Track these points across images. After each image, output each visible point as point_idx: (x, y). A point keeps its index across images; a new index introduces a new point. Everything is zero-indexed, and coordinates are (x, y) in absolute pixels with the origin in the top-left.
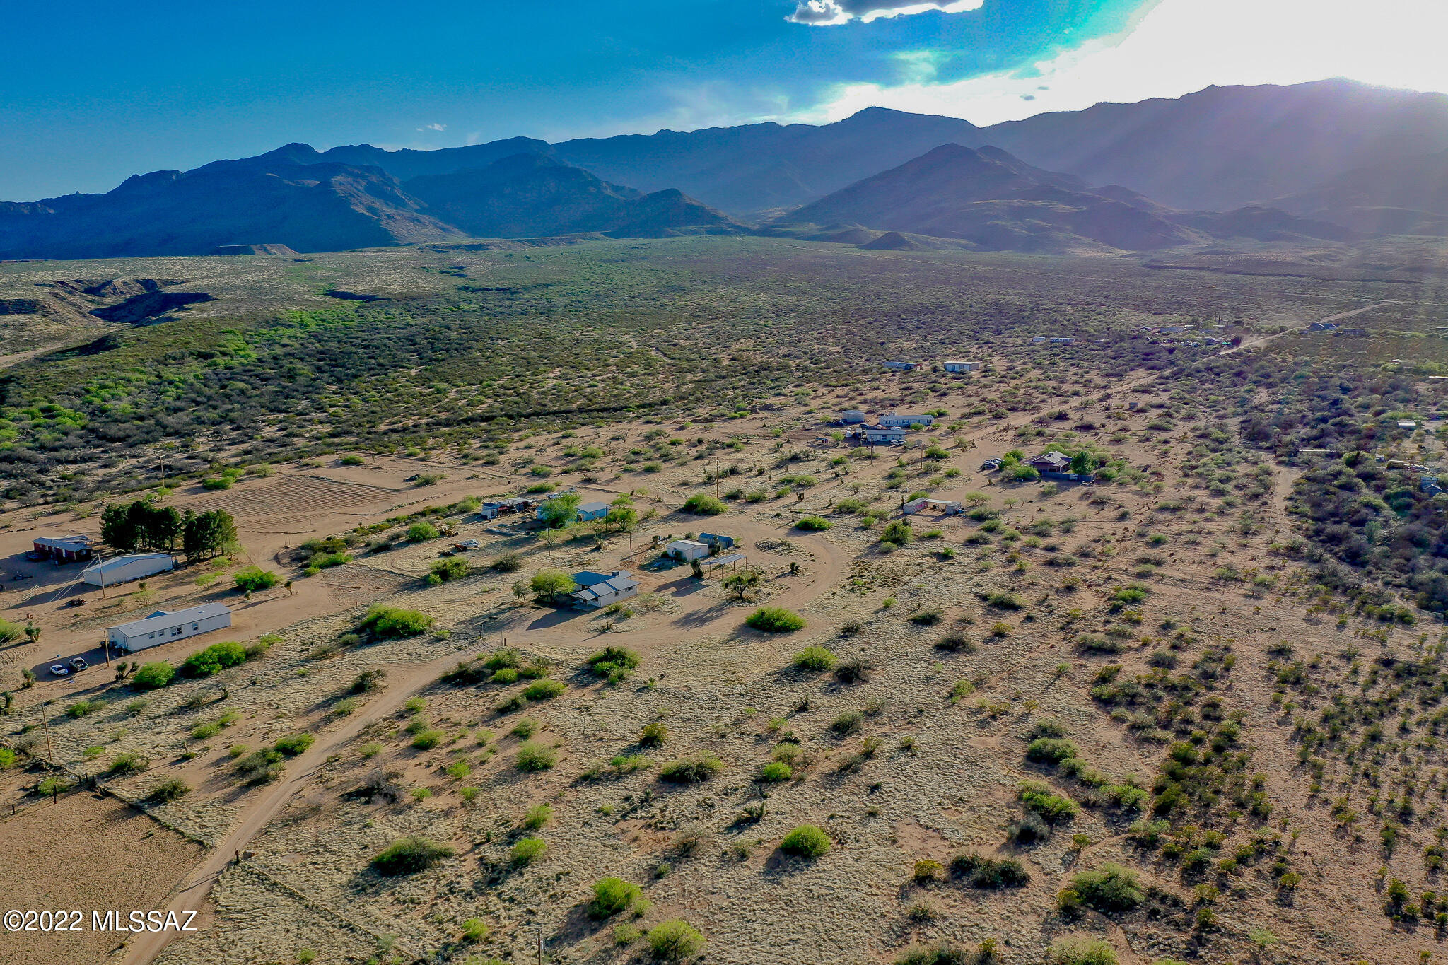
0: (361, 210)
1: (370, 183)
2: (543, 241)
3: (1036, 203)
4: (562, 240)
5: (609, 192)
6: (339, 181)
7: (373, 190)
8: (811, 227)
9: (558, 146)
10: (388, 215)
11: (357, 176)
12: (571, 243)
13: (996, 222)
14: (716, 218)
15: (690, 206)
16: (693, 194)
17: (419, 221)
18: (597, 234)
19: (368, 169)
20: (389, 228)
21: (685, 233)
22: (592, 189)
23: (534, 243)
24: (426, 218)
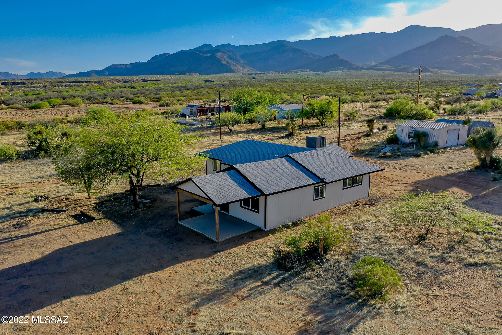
0: (224, 63)
1: (229, 55)
2: (287, 72)
3: (483, 56)
4: (293, 72)
5: (311, 57)
6: (218, 55)
7: (230, 58)
8: (388, 67)
9: (294, 43)
10: (233, 65)
11: (224, 53)
12: (296, 73)
13: (466, 64)
14: (351, 64)
15: (342, 60)
16: (342, 56)
17: (244, 67)
18: (307, 70)
19: (229, 51)
20: (233, 69)
21: (340, 70)
22: (305, 56)
23: (283, 73)
24: (247, 67)
